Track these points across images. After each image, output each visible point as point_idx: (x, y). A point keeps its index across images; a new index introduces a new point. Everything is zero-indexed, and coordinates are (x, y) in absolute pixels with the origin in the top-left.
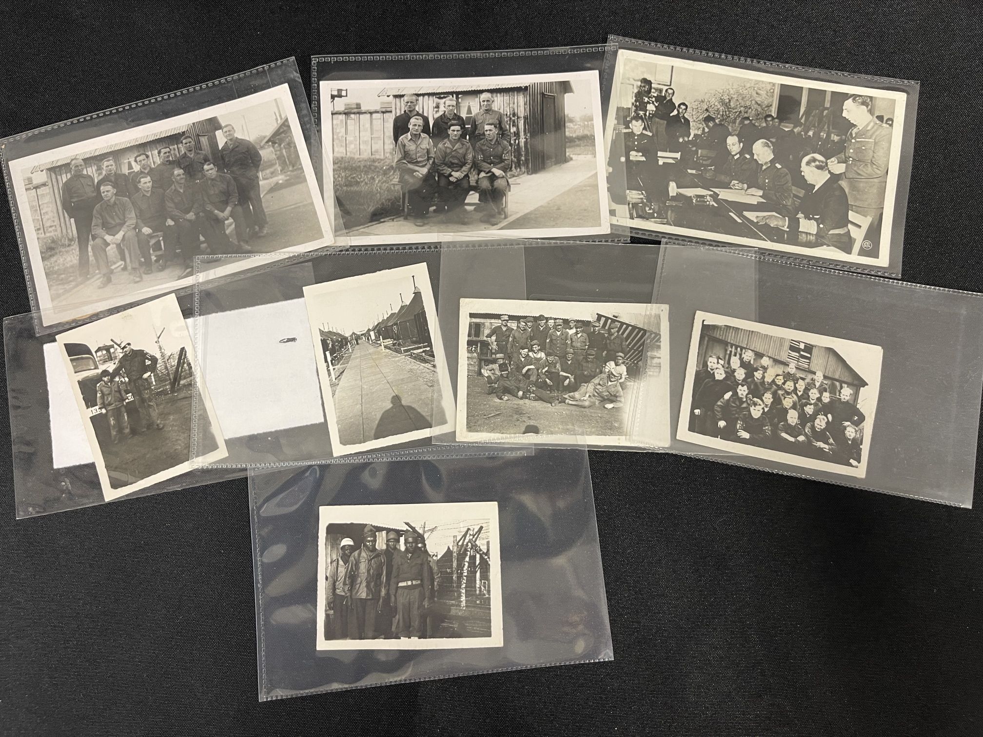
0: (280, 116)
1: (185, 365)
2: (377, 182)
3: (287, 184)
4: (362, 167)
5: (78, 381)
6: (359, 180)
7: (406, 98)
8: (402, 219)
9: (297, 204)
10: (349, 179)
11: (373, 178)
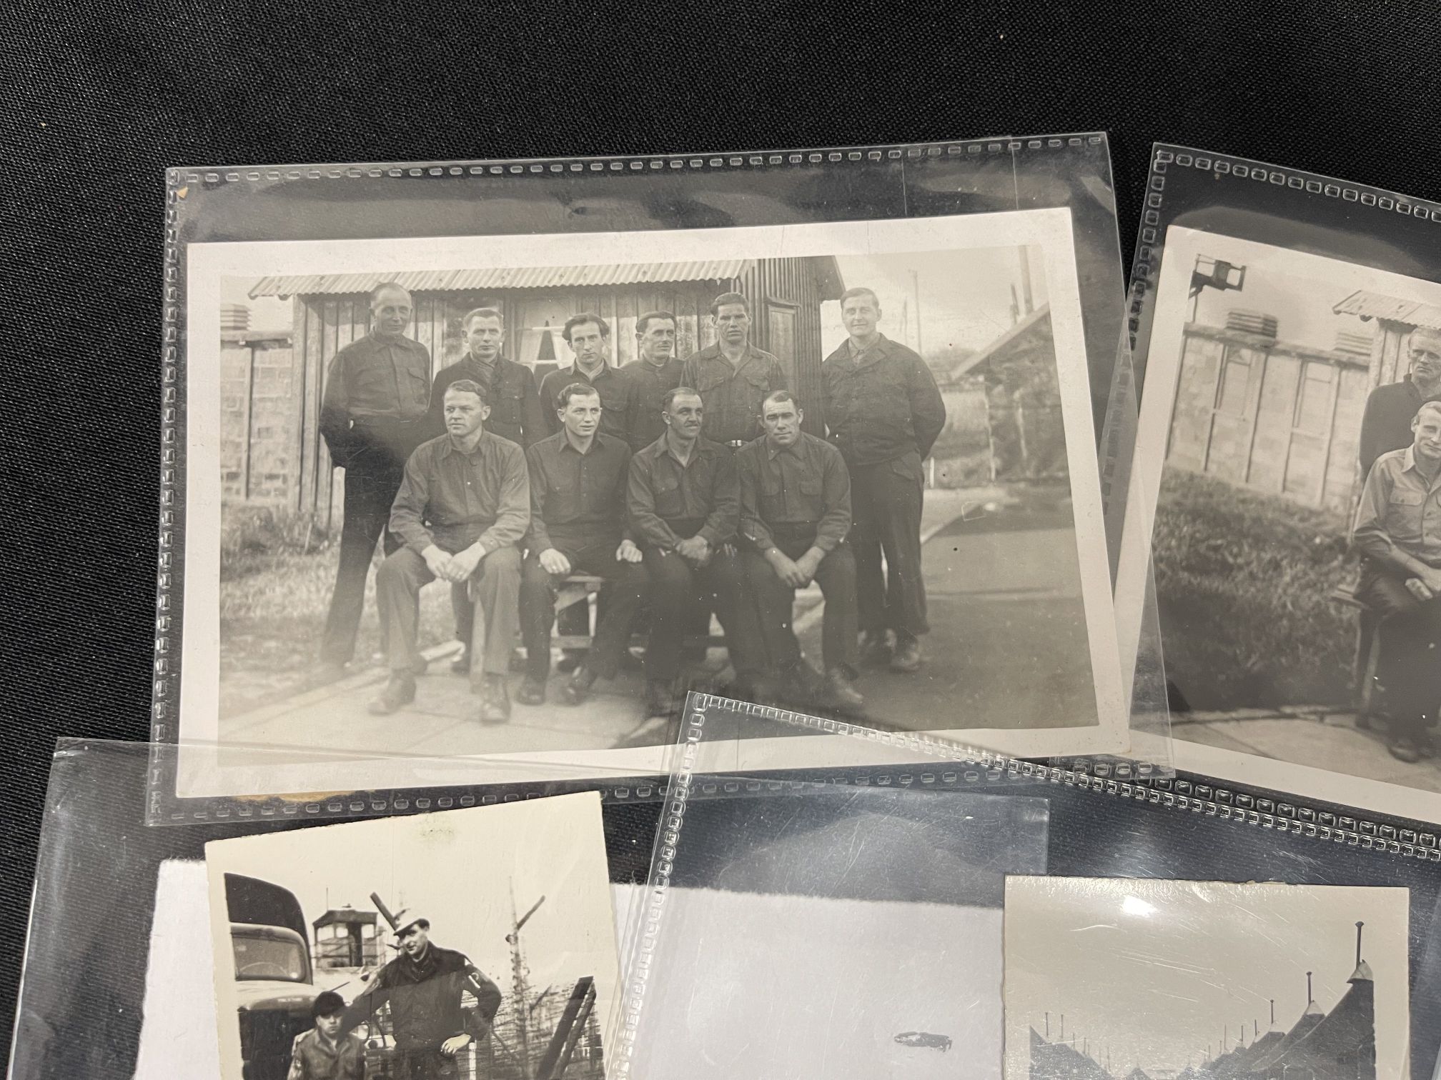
0: (1028, 301)
1: (583, 1041)
2: (1287, 579)
3: (1012, 520)
4: (1247, 523)
5: (242, 1010)
6: (1231, 560)
7: (1417, 339)
8: (1350, 720)
9: (1030, 590)
10: (1202, 548)
11: (1276, 565)
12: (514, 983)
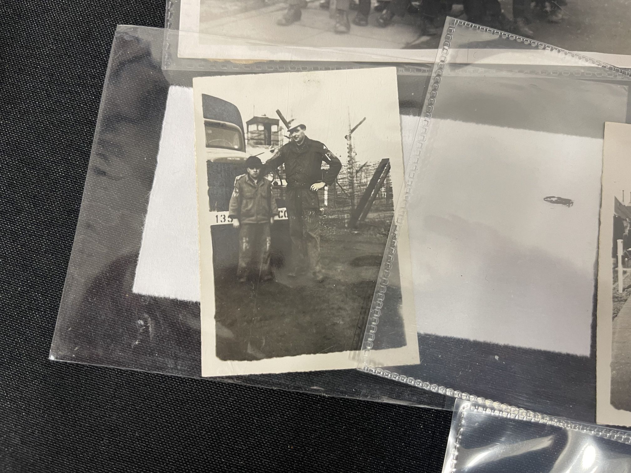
1: (383, 189)
5: (209, 162)
12: (349, 159)
